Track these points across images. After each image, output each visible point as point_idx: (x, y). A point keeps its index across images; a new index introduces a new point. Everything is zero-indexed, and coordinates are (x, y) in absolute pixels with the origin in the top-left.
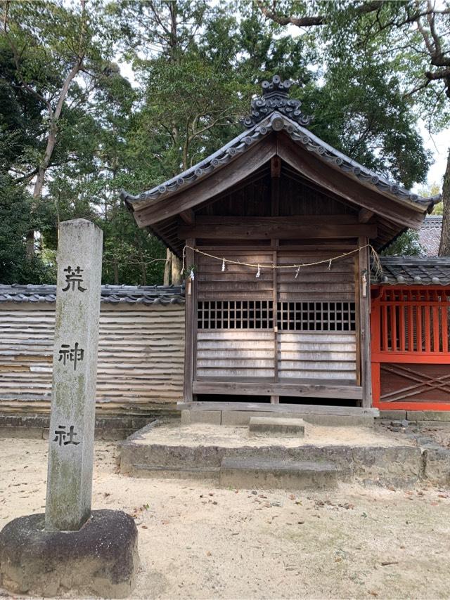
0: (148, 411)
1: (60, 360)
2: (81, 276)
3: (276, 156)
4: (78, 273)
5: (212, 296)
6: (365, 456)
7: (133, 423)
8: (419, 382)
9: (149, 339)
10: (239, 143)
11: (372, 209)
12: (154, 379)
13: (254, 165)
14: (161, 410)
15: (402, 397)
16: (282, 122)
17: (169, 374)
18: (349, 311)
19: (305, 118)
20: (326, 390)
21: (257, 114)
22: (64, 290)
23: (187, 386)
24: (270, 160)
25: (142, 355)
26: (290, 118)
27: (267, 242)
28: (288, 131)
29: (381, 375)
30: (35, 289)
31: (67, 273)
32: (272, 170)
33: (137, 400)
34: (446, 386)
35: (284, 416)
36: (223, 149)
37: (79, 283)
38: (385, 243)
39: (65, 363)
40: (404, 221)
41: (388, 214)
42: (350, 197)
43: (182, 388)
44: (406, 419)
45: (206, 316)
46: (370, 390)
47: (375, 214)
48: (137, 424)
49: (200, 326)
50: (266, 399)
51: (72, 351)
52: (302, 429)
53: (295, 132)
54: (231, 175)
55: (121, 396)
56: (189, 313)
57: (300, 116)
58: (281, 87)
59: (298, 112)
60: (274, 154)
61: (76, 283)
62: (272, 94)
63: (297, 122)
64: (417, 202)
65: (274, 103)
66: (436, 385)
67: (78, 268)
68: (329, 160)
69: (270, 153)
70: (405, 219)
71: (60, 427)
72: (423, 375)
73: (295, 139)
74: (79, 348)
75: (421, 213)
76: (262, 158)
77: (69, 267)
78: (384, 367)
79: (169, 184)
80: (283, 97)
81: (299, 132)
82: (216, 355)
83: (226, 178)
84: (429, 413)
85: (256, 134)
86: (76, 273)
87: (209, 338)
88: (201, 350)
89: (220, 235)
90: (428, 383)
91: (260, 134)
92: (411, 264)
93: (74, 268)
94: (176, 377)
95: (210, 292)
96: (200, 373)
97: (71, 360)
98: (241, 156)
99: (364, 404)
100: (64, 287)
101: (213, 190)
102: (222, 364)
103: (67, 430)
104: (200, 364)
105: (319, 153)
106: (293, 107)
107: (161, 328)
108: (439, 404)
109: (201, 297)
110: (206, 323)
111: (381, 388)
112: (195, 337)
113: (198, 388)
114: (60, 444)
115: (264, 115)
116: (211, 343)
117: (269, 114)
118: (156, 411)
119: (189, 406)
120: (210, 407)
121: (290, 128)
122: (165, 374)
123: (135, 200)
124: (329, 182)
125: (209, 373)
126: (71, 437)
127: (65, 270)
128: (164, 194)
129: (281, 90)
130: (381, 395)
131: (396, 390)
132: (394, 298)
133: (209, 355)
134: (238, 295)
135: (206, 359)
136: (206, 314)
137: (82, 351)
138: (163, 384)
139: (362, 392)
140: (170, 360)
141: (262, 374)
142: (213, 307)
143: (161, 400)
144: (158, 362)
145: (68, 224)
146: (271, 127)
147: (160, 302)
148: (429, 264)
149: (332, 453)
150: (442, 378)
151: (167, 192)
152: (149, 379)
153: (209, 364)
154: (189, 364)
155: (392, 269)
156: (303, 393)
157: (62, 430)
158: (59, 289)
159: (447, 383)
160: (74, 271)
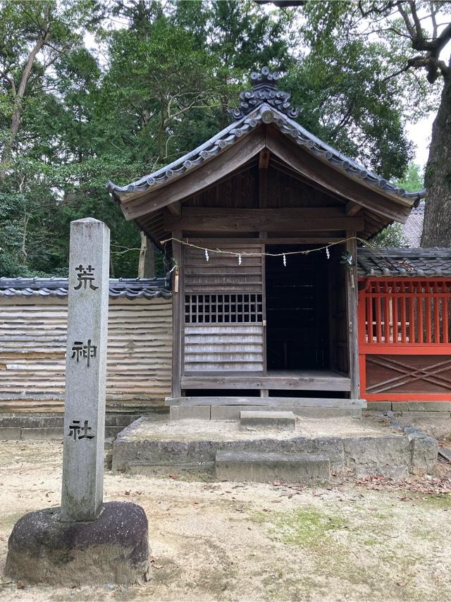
0: (133, 408)
1: (73, 357)
2: (92, 275)
3: (265, 148)
4: (90, 271)
5: (200, 289)
7: (117, 421)
8: (404, 374)
9: (133, 334)
10: (228, 135)
11: (360, 203)
12: (139, 375)
13: (243, 158)
14: (146, 407)
15: (387, 388)
16: (272, 115)
17: (155, 370)
19: (294, 111)
20: (315, 382)
21: (246, 105)
22: (76, 288)
23: (174, 381)
24: (259, 154)
25: (126, 350)
26: (278, 110)
27: (256, 235)
28: (278, 124)
29: (367, 368)
30: (10, 282)
31: (79, 272)
32: (260, 162)
33: (120, 397)
34: (431, 376)
36: (211, 141)
37: (91, 281)
38: (370, 235)
40: (392, 215)
41: (375, 208)
43: (170, 384)
44: (392, 410)
45: (194, 310)
46: (357, 382)
47: (363, 208)
48: (120, 422)
49: (187, 320)
50: (255, 393)
51: (85, 347)
52: (293, 422)
53: (285, 124)
54: (220, 168)
56: (177, 307)
57: (288, 108)
58: (269, 79)
59: (287, 105)
60: (264, 146)
61: (88, 281)
63: (286, 114)
64: (404, 197)
66: (419, 376)
67: (90, 266)
68: (318, 154)
69: (259, 146)
70: (393, 213)
72: (408, 366)
73: (285, 132)
74: (92, 344)
75: (407, 207)
76: (251, 151)
77: (81, 266)
78: (370, 359)
79: (157, 175)
80: (272, 89)
81: (288, 124)
82: (204, 349)
83: (215, 170)
84: (413, 403)
85: (246, 127)
86: (88, 272)
87: (197, 332)
88: (188, 344)
89: (208, 227)
90: (413, 374)
91: (250, 127)
92: (396, 256)
94: (162, 373)
95: (198, 286)
96: (188, 368)
97: (85, 356)
98: (230, 148)
99: (352, 395)
100: (76, 285)
101: (202, 182)
102: (210, 359)
103: (82, 425)
104: (187, 359)
105: (309, 147)
106: (281, 99)
107: (145, 323)
108: (422, 394)
109: (189, 291)
110: (194, 317)
111: (366, 380)
112: (183, 332)
113: (186, 383)
115: (253, 107)
116: (199, 338)
117: (258, 106)
118: (141, 408)
119: (178, 401)
120: (199, 402)
121: (281, 121)
122: (150, 370)
123: (123, 192)
124: (319, 176)
125: (197, 368)
126: (86, 432)
127: (77, 269)
128: (152, 186)
129: (269, 82)
130: (367, 387)
131: (381, 382)
132: (379, 290)
133: (197, 350)
134: (226, 289)
135: (195, 354)
136: (194, 307)
137: (95, 348)
138: (148, 380)
140: (154, 355)
141: (250, 368)
142: (201, 301)
143: (146, 397)
144: (142, 358)
145: (78, 223)
146: (261, 119)
147: (144, 296)
148: (413, 256)
150: (425, 369)
151: (156, 183)
152: (133, 375)
153: (198, 359)
154: (177, 359)
155: (377, 261)
156: (292, 386)
157: (76, 424)
158: (71, 288)
159: (430, 374)
160: (85, 270)
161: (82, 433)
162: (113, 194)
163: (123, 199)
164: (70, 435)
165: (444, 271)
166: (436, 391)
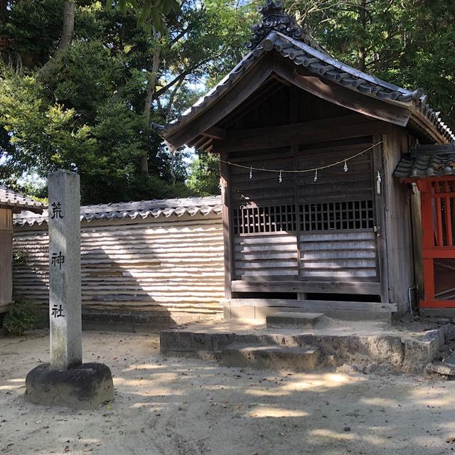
6: (349, 343)
18: (367, 209)
35: (307, 311)
139: (379, 288)
149: (321, 341)
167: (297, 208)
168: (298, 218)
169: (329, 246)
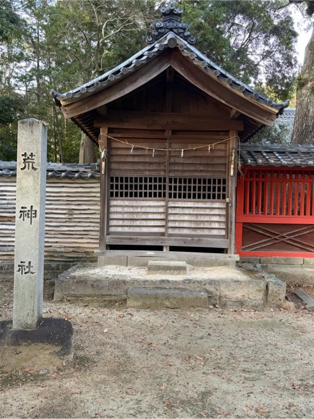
0: (72, 258)
1: (20, 217)
2: (33, 159)
3: (170, 66)
4: (32, 157)
5: (121, 173)
7: (60, 267)
8: (270, 237)
9: (72, 204)
10: (142, 56)
11: (240, 111)
12: (76, 234)
13: (153, 73)
14: (82, 257)
16: (176, 41)
17: (88, 231)
18: (222, 185)
19: (193, 38)
20: (203, 241)
21: (156, 33)
22: (22, 169)
23: (101, 239)
24: (166, 69)
25: (66, 216)
26: (181, 37)
27: (163, 132)
28: (180, 48)
29: (243, 232)
31: (24, 157)
32: (167, 77)
33: (63, 250)
34: (290, 240)
35: (172, 260)
36: (130, 60)
37: (32, 165)
39: (24, 220)
40: (262, 120)
41: (252, 115)
42: (224, 100)
43: (98, 241)
44: (260, 263)
45: (117, 188)
46: (233, 242)
47: (242, 114)
48: (63, 267)
49: (112, 195)
50: (160, 248)
51: (28, 211)
52: (185, 268)
53: (185, 49)
54: (135, 81)
55: (51, 246)
56: (104, 185)
57: (189, 36)
58: (175, 12)
59: (187, 33)
61: (31, 164)
62: (168, 18)
63: (186, 41)
64: (272, 106)
65: (170, 25)
66: (282, 239)
67: (32, 153)
68: (210, 72)
69: (166, 65)
70: (263, 118)
71: (21, 262)
72: (273, 232)
73: (185, 55)
74: (34, 209)
75: (273, 114)
76: (159, 69)
77: (25, 153)
78: (245, 226)
79: (88, 85)
80: (177, 21)
81: (188, 49)
82: (124, 216)
83: (132, 82)
84: (276, 259)
85: (156, 50)
86: (30, 157)
87: (118, 204)
88: (112, 212)
90: (277, 237)
91: (159, 50)
92: (268, 150)
93: (28, 154)
94: (93, 233)
95: (119, 170)
96: (113, 229)
97: (28, 217)
98: (144, 66)
99: (229, 251)
100: (22, 167)
101: (122, 92)
103: (27, 264)
105: (203, 67)
106: (184, 29)
107: (81, 196)
108: (283, 252)
110: (117, 193)
111: (242, 241)
112: (108, 203)
113: (109, 240)
114: (22, 274)
115: (162, 34)
116: (120, 208)
117: (167, 33)
118: (77, 258)
119: (104, 253)
120: (119, 254)
121: (181, 46)
122: (84, 231)
124: (209, 89)
125: (119, 230)
126: (29, 269)
127: (23, 155)
128: (85, 93)
129: (175, 15)
130: (243, 246)
131: (253, 243)
132: (255, 176)
133: (118, 216)
134: (141, 173)
135: (116, 219)
136: (117, 186)
137: (36, 211)
138: (83, 238)
139: (228, 243)
140: (88, 220)
141: (157, 230)
142: (122, 181)
143: (82, 250)
144: (79, 222)
145: (24, 122)
146: (167, 44)
147: (80, 177)
148: (281, 151)
149: (205, 284)
150: (286, 234)
151: (87, 92)
152: (72, 234)
154: (103, 223)
155: (254, 154)
156: (186, 244)
157: (23, 264)
158: (19, 169)
159: (290, 237)
160: (28, 156)
161: (27, 270)
162: (56, 99)
163: (62, 103)
164: (19, 271)
165: (302, 163)
166: (293, 250)
167: (167, 180)
168: (167, 188)
169: (191, 211)
